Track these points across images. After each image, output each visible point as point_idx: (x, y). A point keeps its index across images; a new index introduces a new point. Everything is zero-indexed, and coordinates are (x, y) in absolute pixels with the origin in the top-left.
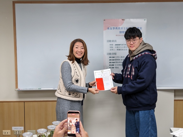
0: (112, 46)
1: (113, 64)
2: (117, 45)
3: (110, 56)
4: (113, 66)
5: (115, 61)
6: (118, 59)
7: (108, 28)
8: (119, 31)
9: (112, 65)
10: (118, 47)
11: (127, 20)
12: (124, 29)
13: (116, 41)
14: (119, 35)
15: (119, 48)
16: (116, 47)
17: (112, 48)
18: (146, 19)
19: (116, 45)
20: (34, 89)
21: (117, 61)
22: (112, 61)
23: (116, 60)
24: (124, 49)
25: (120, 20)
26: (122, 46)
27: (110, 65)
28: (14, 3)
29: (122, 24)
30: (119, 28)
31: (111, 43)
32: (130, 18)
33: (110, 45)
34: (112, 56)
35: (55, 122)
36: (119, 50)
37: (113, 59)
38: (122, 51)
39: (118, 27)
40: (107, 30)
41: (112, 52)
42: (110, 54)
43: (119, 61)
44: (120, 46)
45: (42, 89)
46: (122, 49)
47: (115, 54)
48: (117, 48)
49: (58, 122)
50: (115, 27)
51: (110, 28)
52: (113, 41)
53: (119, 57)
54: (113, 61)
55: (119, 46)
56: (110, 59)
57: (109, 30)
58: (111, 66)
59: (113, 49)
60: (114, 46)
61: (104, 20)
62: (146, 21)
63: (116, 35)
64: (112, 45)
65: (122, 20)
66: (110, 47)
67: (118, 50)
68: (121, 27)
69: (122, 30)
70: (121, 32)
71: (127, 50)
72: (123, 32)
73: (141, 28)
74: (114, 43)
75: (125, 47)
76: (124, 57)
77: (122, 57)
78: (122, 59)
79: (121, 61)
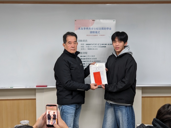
0: (83, 46)
1: (84, 63)
2: (88, 44)
5: (86, 60)
6: (89, 58)
7: (79, 28)
8: (89, 31)
10: (88, 47)
11: (97, 21)
12: (94, 29)
13: (86, 41)
14: (90, 35)
15: (90, 48)
16: (87, 47)
17: (83, 48)
18: (115, 20)
19: (86, 44)
20: (6, 88)
21: (88, 60)
23: (87, 59)
24: (94, 48)
25: (91, 21)
26: (93, 46)
29: (92, 24)
30: (90, 28)
31: (82, 42)
32: (100, 19)
33: (81, 44)
34: (83, 55)
35: (23, 122)
36: (90, 49)
37: (84, 58)
38: (93, 50)
39: (88, 28)
40: (78, 30)
41: (83, 51)
42: (81, 53)
43: (90, 60)
44: (91, 45)
45: (14, 88)
46: (93, 48)
47: (86, 53)
48: (87, 48)
49: (26, 121)
50: (86, 27)
51: (81, 28)
52: (84, 41)
53: (90, 56)
54: (84, 60)
55: (89, 45)
56: (81, 58)
57: (81, 30)
60: (85, 46)
61: (76, 21)
62: (115, 22)
63: (87, 35)
64: (83, 44)
65: (93, 20)
66: (81, 47)
67: (88, 49)
68: (91, 27)
69: (92, 31)
70: (91, 32)
71: (97, 49)
72: (94, 32)
73: (110, 29)
74: (85, 43)
75: (95, 47)
76: (94, 56)
77: (92, 56)
78: (93, 58)
79: (92, 60)
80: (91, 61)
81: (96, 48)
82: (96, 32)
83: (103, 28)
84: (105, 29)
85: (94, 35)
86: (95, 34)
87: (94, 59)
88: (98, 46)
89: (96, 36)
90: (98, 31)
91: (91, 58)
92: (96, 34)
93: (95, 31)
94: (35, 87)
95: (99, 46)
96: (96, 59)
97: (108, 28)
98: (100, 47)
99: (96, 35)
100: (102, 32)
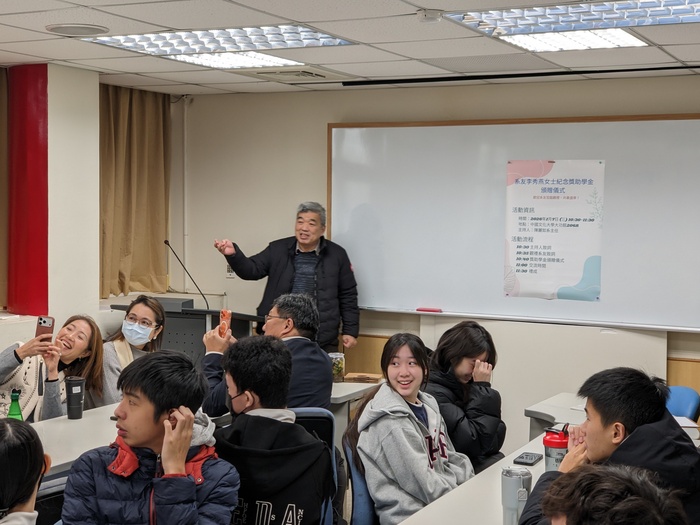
0: (524, 221)
1: (525, 262)
2: (535, 219)
3: (520, 244)
4: (524, 268)
5: (528, 256)
6: (537, 252)
7: (517, 181)
8: (540, 186)
9: (523, 265)
10: (536, 224)
11: (560, 163)
12: (552, 182)
13: (532, 210)
14: (541, 197)
15: (540, 227)
16: (532, 224)
18: (603, 161)
19: (532, 219)
21: (534, 256)
22: (522, 256)
23: (531, 253)
24: (550, 228)
25: (544, 162)
26: (547, 222)
27: (518, 265)
28: (330, 126)
29: (548, 171)
30: (541, 181)
31: (522, 214)
33: (520, 218)
34: (523, 244)
36: (540, 230)
37: (526, 250)
38: (546, 233)
39: (538, 179)
40: (515, 185)
41: (522, 235)
42: (519, 239)
43: (538, 257)
44: (542, 222)
46: (547, 228)
47: (531, 239)
48: (534, 227)
50: (532, 179)
51: (520, 180)
52: (526, 210)
53: (539, 247)
54: (526, 256)
55: (539, 221)
56: (519, 250)
57: (519, 185)
58: (521, 268)
59: (526, 227)
60: (528, 222)
61: (509, 163)
62: (603, 165)
63: (534, 197)
64: (525, 218)
65: (549, 162)
66: (520, 224)
67: (536, 230)
68: (544, 178)
69: (547, 186)
70: (544, 190)
71: (556, 231)
72: (550, 190)
73: (591, 182)
74: (529, 215)
75: (553, 224)
76: (550, 247)
77: (545, 247)
78: (546, 251)
79: (543, 257)
80: (540, 259)
81: (554, 228)
82: (556, 190)
83: (572, 181)
84: (578, 181)
85: (551, 198)
86: (553, 194)
87: (549, 254)
88: (558, 222)
89: (556, 200)
90: (560, 187)
91: (542, 251)
92: (556, 195)
93: (553, 187)
94: (415, 312)
95: (563, 223)
96: (553, 254)
97: (584, 181)
98: (564, 225)
99: (554, 198)
100: (570, 189)
